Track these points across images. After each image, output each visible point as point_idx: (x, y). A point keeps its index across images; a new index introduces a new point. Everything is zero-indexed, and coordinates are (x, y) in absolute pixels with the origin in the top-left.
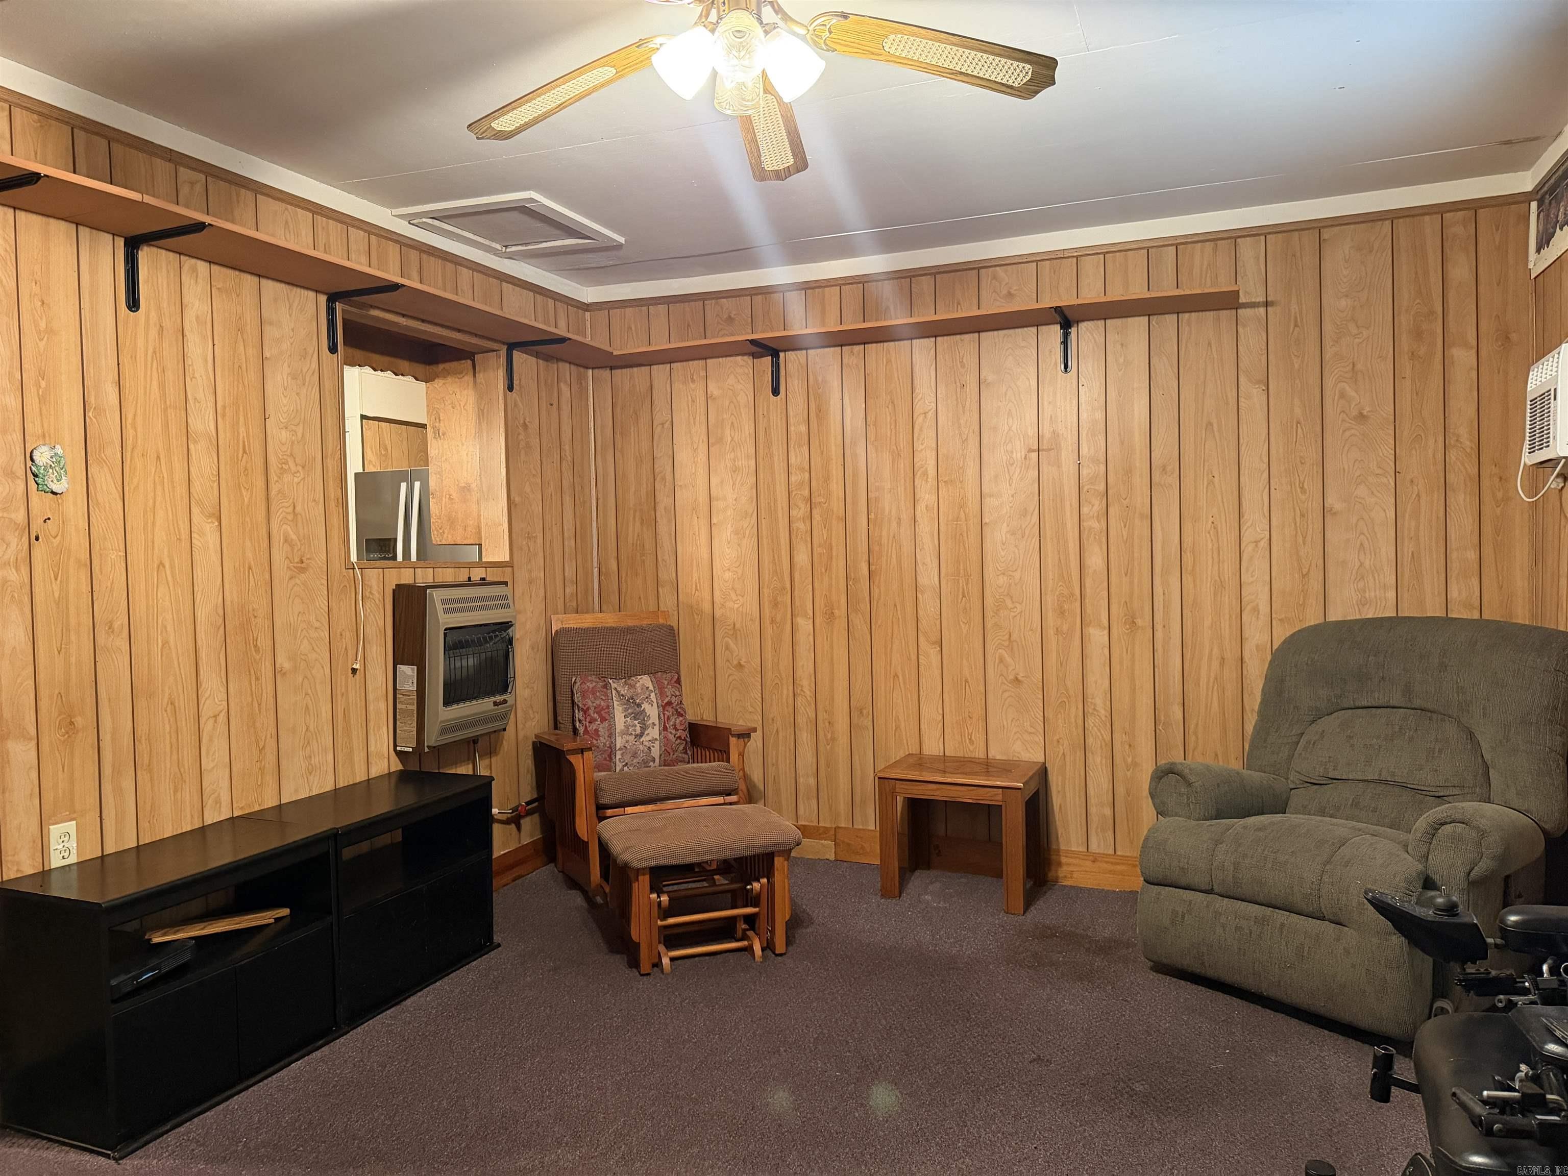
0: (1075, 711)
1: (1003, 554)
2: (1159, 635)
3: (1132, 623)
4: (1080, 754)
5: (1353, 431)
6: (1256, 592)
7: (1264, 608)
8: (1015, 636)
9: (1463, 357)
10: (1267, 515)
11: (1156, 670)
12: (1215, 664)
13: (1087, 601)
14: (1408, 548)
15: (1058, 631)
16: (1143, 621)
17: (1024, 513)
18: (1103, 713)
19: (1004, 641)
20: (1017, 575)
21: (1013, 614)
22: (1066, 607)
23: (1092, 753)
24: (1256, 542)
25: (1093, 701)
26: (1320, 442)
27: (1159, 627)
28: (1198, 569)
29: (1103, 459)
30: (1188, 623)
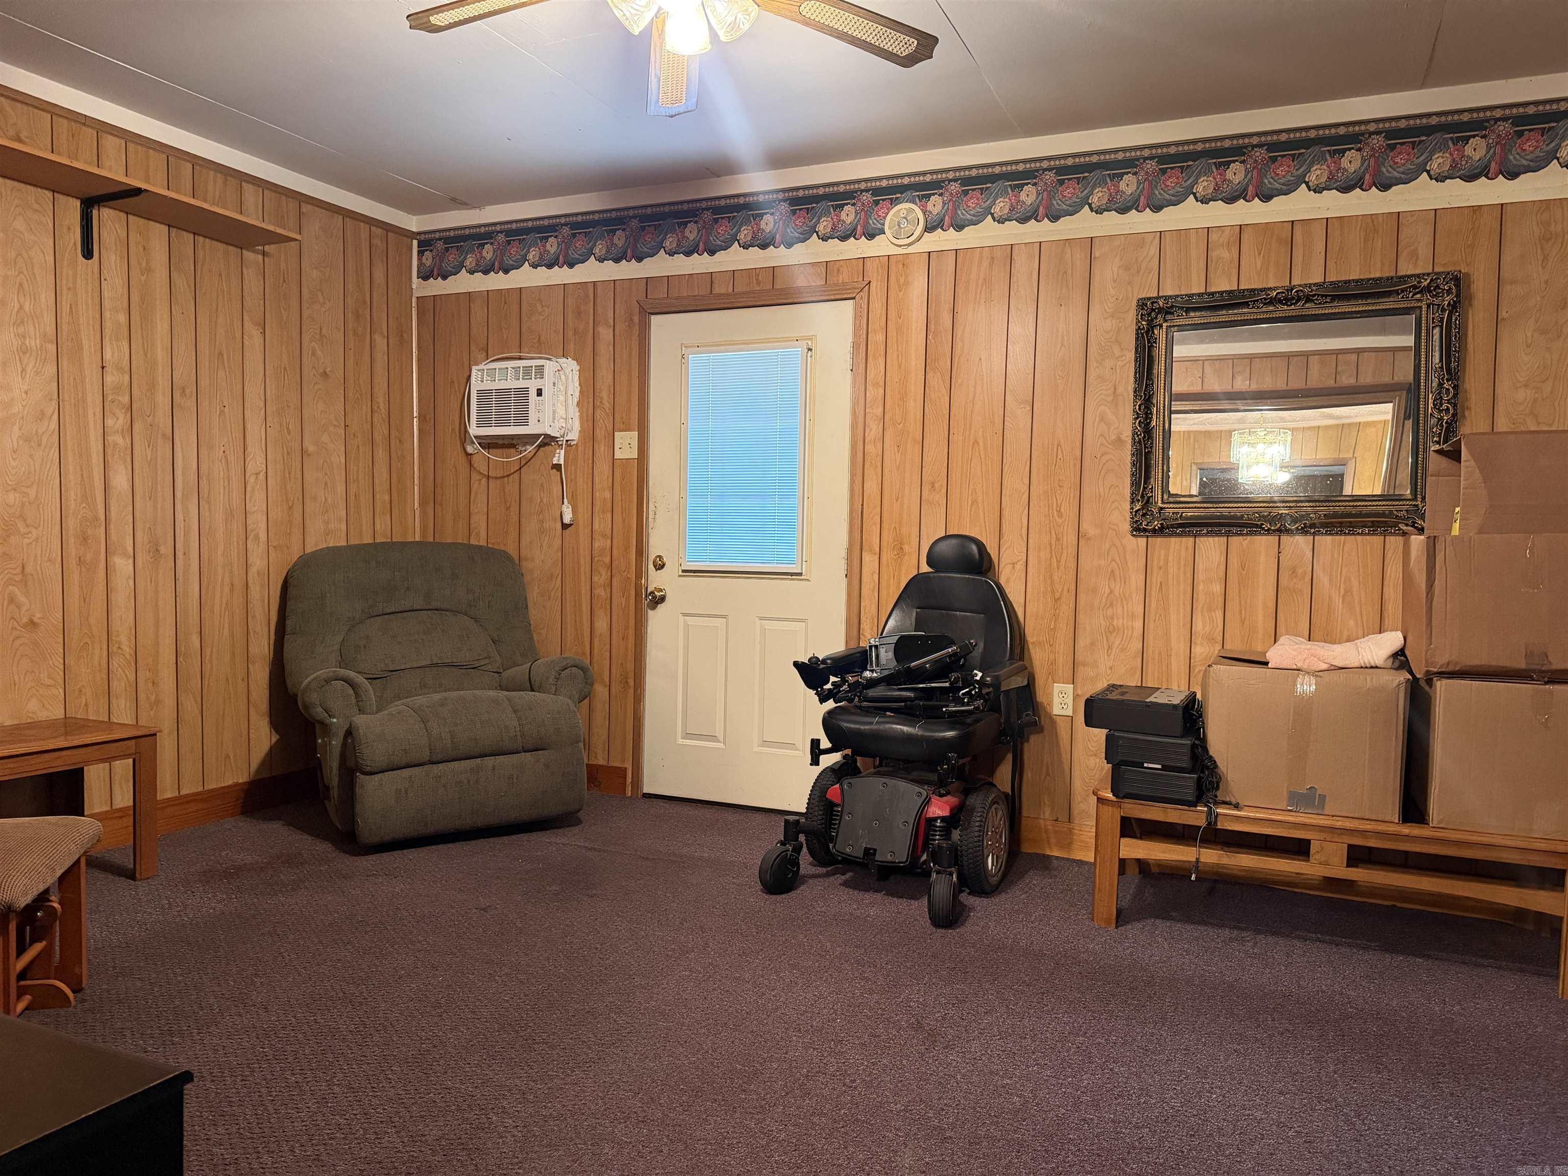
0: (98, 653)
1: (14, 464)
2: (180, 562)
3: (156, 551)
4: (104, 701)
5: (320, 386)
6: (258, 522)
7: (263, 536)
8: (29, 569)
9: (381, 343)
10: (264, 449)
11: (177, 599)
12: (227, 589)
13: (112, 526)
14: (353, 489)
15: (80, 561)
16: (166, 549)
17: (41, 416)
18: (127, 650)
19: (15, 575)
20: (32, 493)
21: (26, 541)
22: (89, 532)
23: (117, 698)
24: (257, 474)
25: (118, 639)
26: (299, 390)
27: (180, 554)
28: (212, 496)
29: (127, 368)
30: (205, 550)
